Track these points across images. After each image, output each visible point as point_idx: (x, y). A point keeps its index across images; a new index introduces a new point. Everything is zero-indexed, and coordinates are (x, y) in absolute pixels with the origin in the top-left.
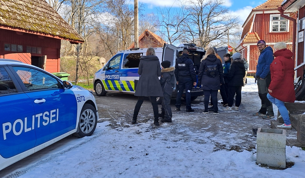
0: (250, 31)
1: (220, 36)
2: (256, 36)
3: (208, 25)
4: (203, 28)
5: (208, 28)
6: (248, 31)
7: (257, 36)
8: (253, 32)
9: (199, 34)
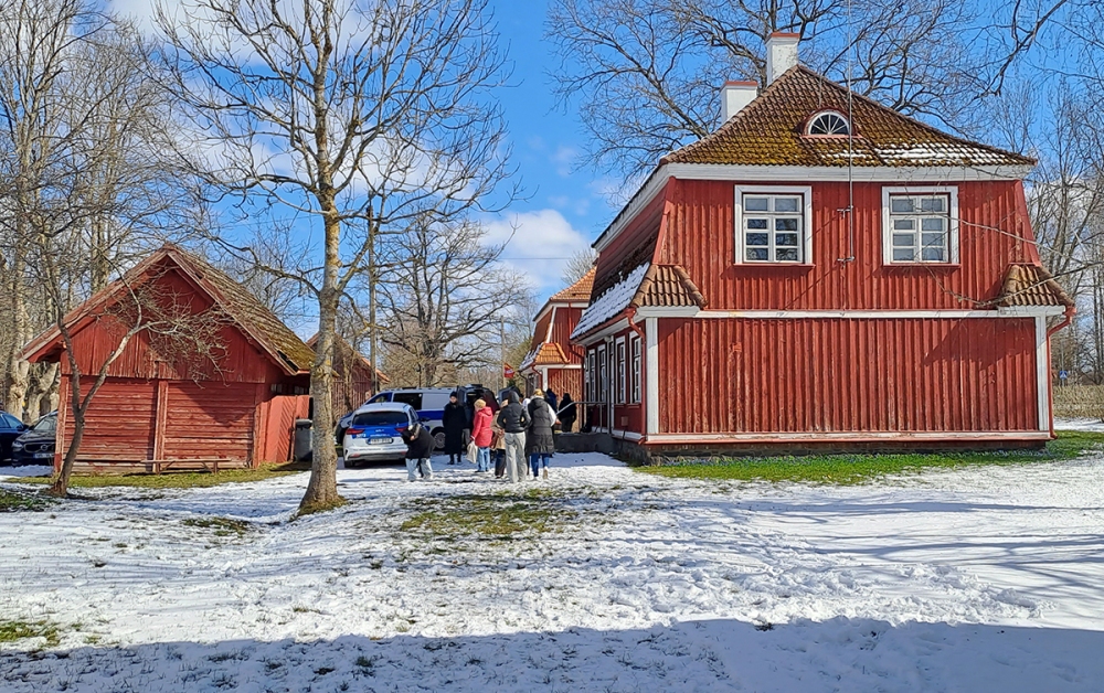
0: (548, 341)
1: (479, 324)
2: (558, 351)
3: (444, 293)
4: (430, 299)
5: (445, 301)
6: (544, 340)
7: (561, 350)
8: (553, 341)
9: (419, 318)
